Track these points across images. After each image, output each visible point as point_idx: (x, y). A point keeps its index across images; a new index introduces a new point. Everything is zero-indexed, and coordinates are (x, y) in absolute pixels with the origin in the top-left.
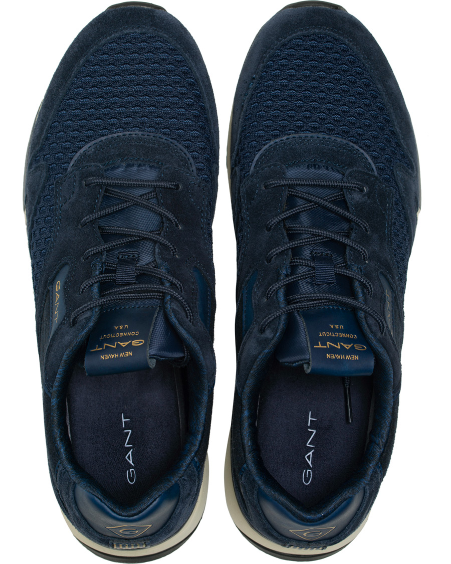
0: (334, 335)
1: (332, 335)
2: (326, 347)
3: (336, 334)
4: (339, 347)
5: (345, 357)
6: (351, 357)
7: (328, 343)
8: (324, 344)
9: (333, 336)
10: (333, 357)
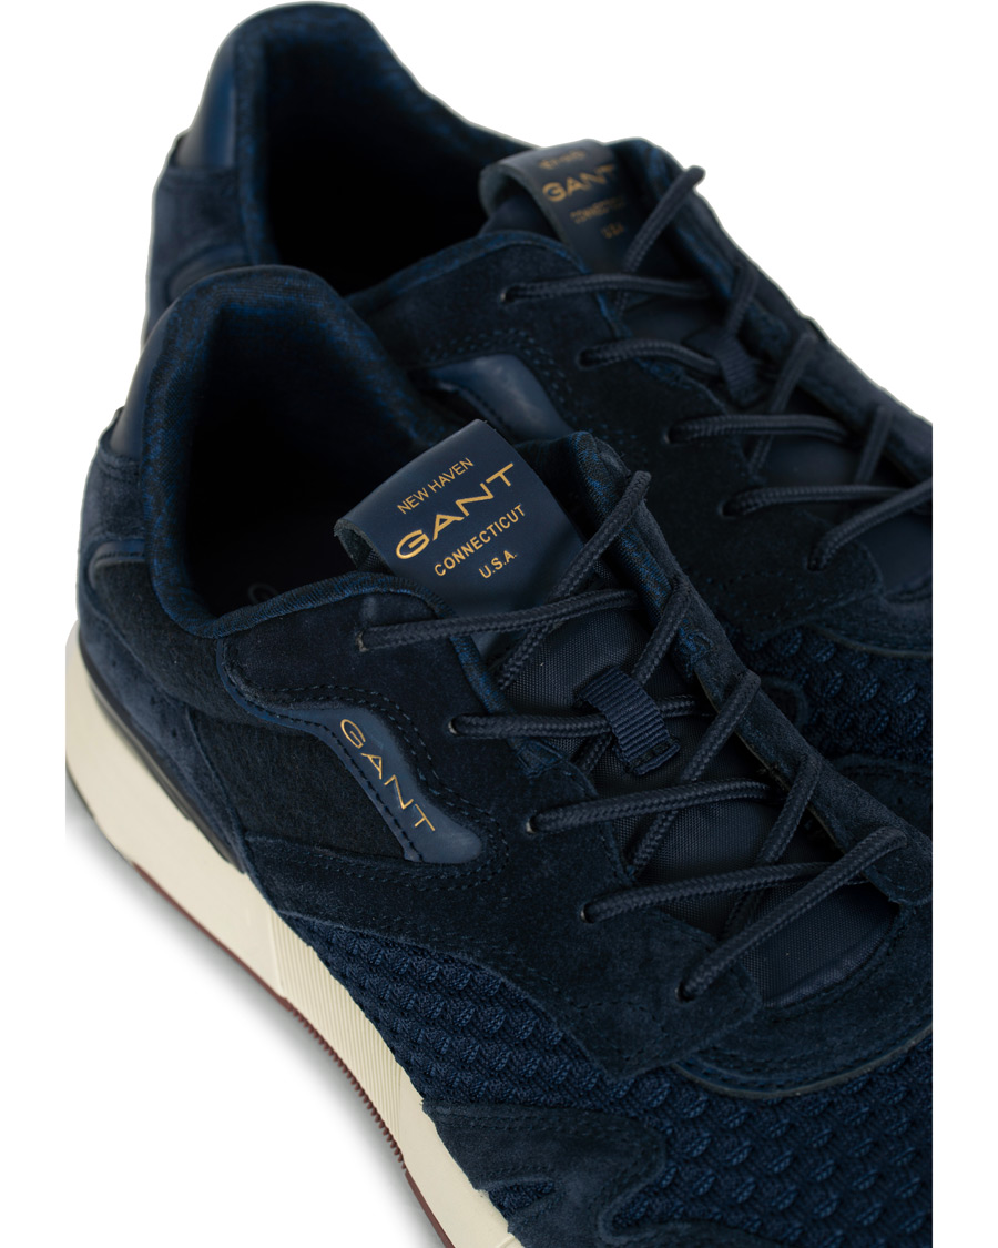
0: (489, 533)
1: (494, 528)
2: (488, 481)
3: (485, 537)
4: (459, 503)
5: (429, 491)
6: (417, 500)
7: (490, 496)
8: (497, 486)
9: (490, 527)
10: (455, 469)
